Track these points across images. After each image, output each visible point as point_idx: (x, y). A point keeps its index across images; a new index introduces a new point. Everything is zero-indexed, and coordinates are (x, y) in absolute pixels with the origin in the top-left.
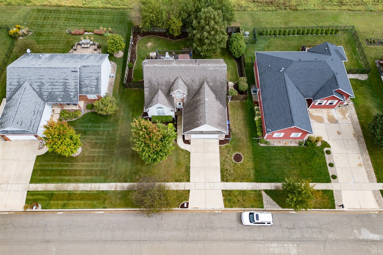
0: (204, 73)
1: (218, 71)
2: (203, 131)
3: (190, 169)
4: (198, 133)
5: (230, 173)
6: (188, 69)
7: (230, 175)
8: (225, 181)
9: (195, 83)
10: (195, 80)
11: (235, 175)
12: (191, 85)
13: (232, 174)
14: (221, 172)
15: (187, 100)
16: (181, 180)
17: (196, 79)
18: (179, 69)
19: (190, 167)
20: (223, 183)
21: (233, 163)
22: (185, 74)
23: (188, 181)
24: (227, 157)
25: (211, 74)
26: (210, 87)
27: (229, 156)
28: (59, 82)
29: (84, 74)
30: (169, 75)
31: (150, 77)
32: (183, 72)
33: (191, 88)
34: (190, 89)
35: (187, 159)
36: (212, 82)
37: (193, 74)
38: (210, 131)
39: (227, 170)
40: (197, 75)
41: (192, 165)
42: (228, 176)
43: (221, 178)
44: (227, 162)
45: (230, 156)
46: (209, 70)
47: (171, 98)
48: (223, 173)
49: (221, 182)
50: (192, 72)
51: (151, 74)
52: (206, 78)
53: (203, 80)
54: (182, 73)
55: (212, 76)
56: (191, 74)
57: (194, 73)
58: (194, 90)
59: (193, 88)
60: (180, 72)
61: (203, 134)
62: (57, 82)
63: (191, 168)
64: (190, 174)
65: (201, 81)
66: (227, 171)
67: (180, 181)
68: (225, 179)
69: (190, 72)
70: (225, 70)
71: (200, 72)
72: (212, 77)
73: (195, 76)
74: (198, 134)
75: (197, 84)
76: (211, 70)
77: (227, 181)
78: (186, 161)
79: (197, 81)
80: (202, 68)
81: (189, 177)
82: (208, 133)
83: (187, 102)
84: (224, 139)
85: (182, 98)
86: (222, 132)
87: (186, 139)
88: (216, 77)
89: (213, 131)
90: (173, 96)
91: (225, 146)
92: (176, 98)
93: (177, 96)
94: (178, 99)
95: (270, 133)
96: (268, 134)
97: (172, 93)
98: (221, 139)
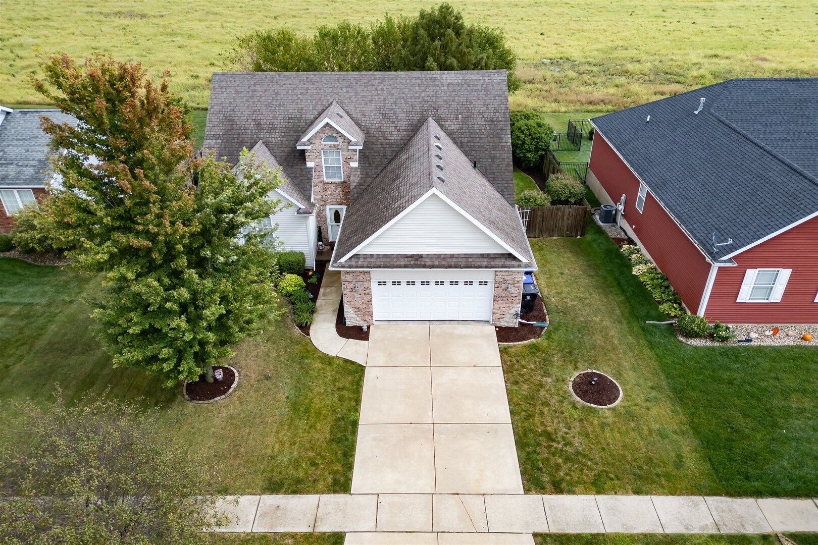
0: (424, 91)
1: (474, 86)
2: (420, 257)
3: (354, 432)
4: (402, 263)
5: (568, 449)
6: (369, 81)
7: (568, 459)
8: (549, 486)
9: (393, 123)
10: (395, 114)
11: (597, 458)
12: (379, 129)
13: (578, 453)
14: (521, 443)
15: (361, 179)
16: (298, 481)
17: (399, 111)
18: (338, 81)
19: (355, 424)
20: (535, 499)
21: (575, 407)
22: (357, 94)
23: (342, 485)
24: (541, 385)
25: (450, 95)
26: (451, 134)
27: (549, 380)
30: (298, 98)
31: (230, 104)
32: (351, 88)
33: (377, 139)
34: (373, 143)
35: (344, 393)
36: (457, 119)
37: (385, 94)
38: (452, 256)
39: (549, 436)
40: (400, 97)
41: (366, 414)
42: (558, 467)
43: (523, 473)
44: (547, 404)
45: (558, 380)
46: (442, 83)
47: (302, 170)
48: (530, 449)
49: (527, 491)
50: (382, 89)
51: (237, 95)
52: (434, 108)
53: (422, 113)
54: (348, 91)
55: (454, 100)
56: (378, 94)
57: (390, 92)
58: (390, 144)
59: (385, 138)
60: (342, 89)
61: (424, 266)
63: (361, 429)
64: (353, 456)
65: (416, 118)
66: (553, 441)
67: (296, 487)
68: (545, 478)
69: (376, 89)
70: (499, 83)
71: (410, 90)
72: (454, 105)
73: (395, 102)
74: (400, 267)
75: (403, 125)
76: (450, 84)
77: (558, 488)
78: (341, 399)
79: (402, 116)
80: (419, 78)
81: (350, 467)
82: (443, 263)
83: (360, 184)
84: (517, 326)
85: (344, 178)
86: (510, 256)
87: (349, 323)
88: (471, 103)
89: (467, 256)
90: (310, 164)
91: (525, 346)
92: (319, 176)
93: (324, 165)
94: (328, 183)
95: (730, 260)
96: (722, 265)
97: (305, 139)
98: (503, 324)
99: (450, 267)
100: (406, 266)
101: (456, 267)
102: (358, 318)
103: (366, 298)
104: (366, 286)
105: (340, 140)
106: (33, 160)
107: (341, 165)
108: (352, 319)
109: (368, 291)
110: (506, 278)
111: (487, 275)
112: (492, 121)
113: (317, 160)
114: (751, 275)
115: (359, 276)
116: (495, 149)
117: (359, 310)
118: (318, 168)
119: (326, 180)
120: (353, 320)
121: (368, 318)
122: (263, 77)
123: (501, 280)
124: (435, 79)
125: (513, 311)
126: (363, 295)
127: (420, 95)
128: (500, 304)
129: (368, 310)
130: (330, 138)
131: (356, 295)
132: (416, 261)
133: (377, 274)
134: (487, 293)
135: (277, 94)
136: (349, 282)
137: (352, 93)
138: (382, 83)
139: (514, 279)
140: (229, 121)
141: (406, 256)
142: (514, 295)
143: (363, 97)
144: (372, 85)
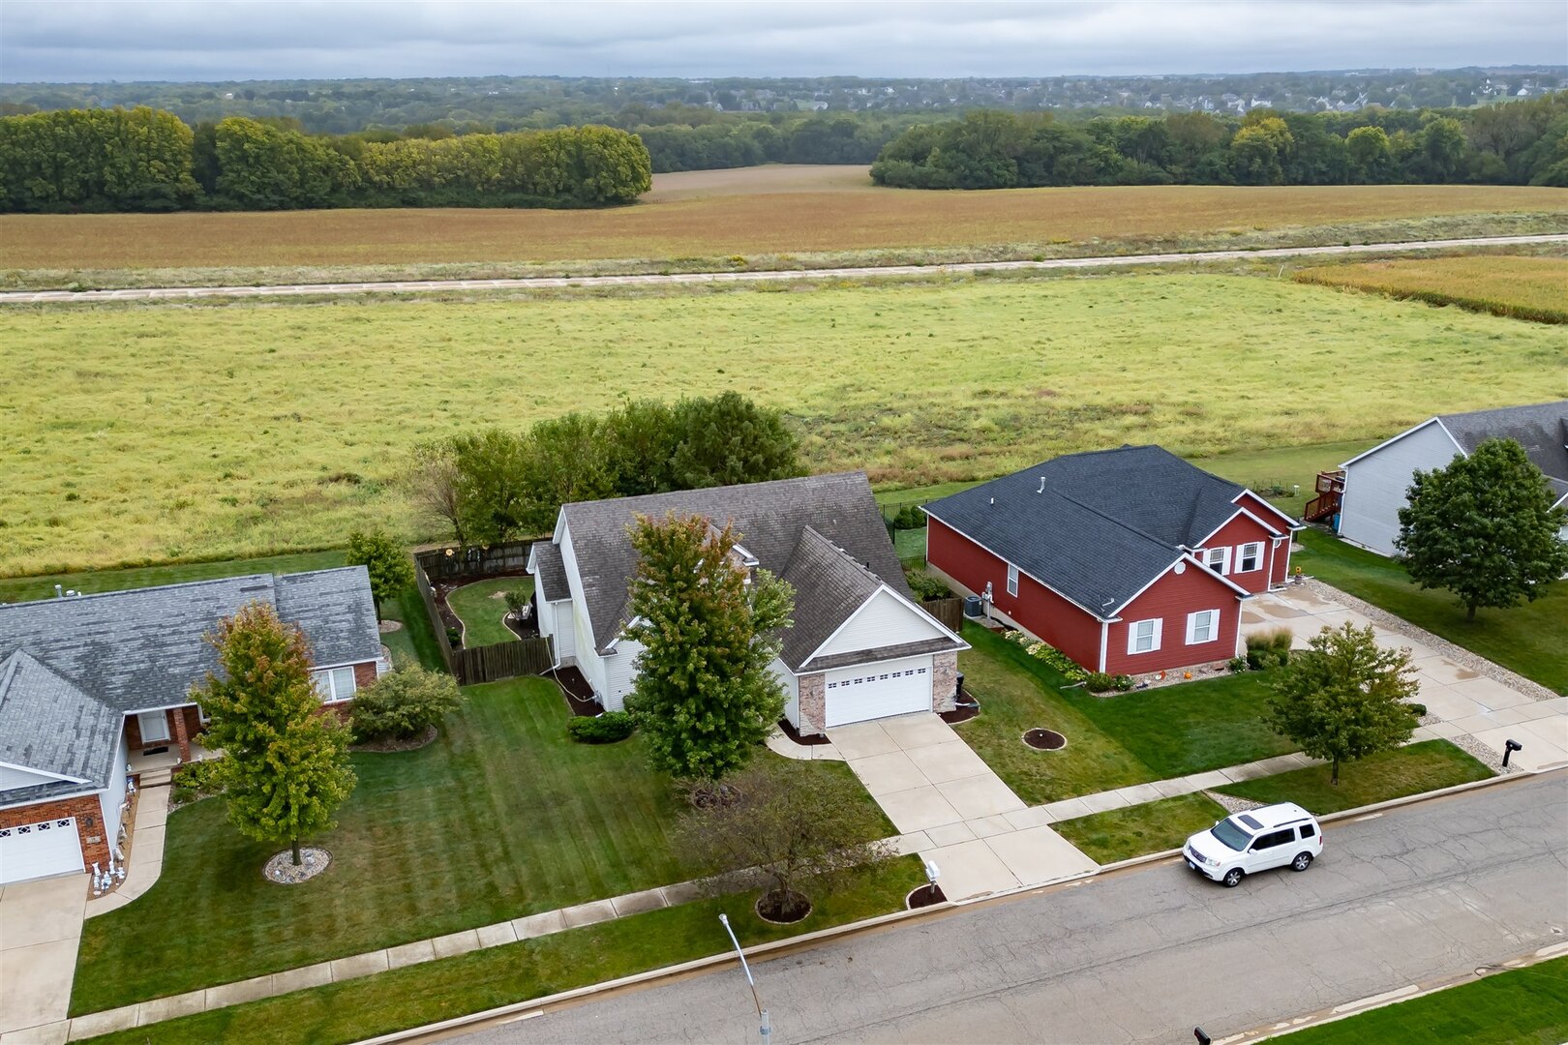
0: (791, 500)
1: (838, 490)
2: (869, 652)
3: (873, 802)
4: (855, 660)
5: (1044, 778)
6: (732, 495)
7: (1049, 784)
8: (1043, 801)
9: (772, 535)
10: (770, 526)
11: (1068, 778)
12: (759, 543)
13: (1053, 779)
17: (772, 523)
18: (700, 498)
19: (870, 798)
20: (1038, 808)
21: (1035, 754)
22: (724, 510)
24: (1000, 745)
25: (817, 502)
26: (831, 538)
27: (1005, 741)
28: (182, 633)
29: (290, 602)
31: (594, 536)
32: (719, 506)
33: (761, 553)
36: (833, 524)
37: (753, 507)
38: (897, 647)
39: (1026, 774)
40: (769, 509)
43: (1021, 798)
44: (1012, 756)
45: (1012, 740)
46: (807, 490)
49: (1030, 806)
50: (748, 501)
51: (598, 525)
52: (808, 516)
53: (796, 521)
55: (823, 507)
56: (746, 508)
57: (757, 505)
58: (776, 557)
59: (769, 551)
61: (876, 659)
62: (174, 633)
63: (878, 800)
65: (793, 527)
66: (1031, 776)
69: (742, 503)
70: (861, 484)
71: (777, 500)
72: (825, 510)
73: (766, 514)
74: (855, 663)
75: (782, 536)
79: (777, 527)
80: (782, 487)
82: (892, 654)
84: (955, 709)
86: (947, 639)
87: (803, 735)
88: (841, 506)
89: (910, 645)
91: (971, 722)
95: (1116, 617)
96: (1112, 621)
98: (943, 709)
99: (899, 656)
100: (860, 662)
101: (904, 655)
102: (812, 726)
103: (820, 703)
104: (821, 690)
106: (342, 631)
108: (803, 729)
109: (821, 695)
110: (943, 661)
111: (925, 661)
112: (867, 522)
114: (1133, 627)
115: (816, 678)
116: (878, 549)
117: (813, 717)
120: (805, 730)
121: (823, 725)
122: (619, 504)
123: (939, 664)
124: (798, 487)
125: (949, 695)
126: (818, 700)
127: (788, 504)
128: (939, 689)
129: (822, 715)
131: (812, 701)
132: (867, 656)
133: (832, 675)
134: (927, 679)
136: (806, 688)
137: (719, 510)
138: (746, 496)
139: (950, 662)
140: (600, 554)
141: (858, 653)
142: (951, 678)
143: (732, 512)
144: (737, 499)
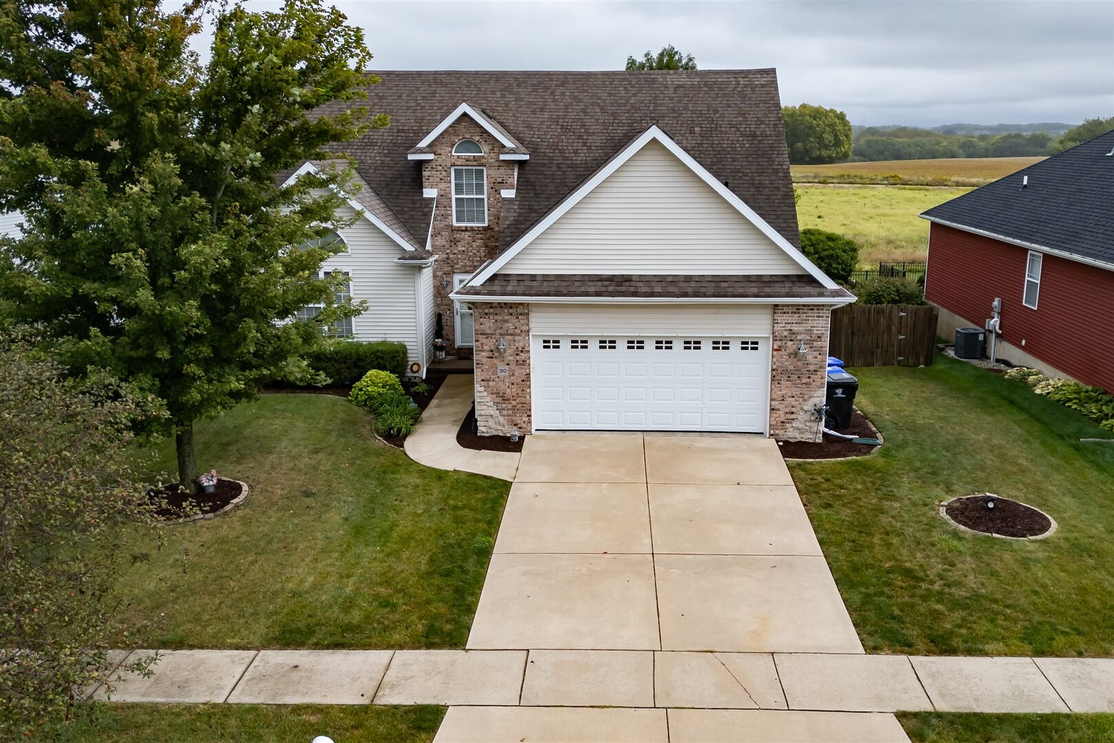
0: (635, 95)
1: (721, 89)
2: (626, 281)
9: (580, 137)
10: (583, 125)
12: (555, 146)
15: (520, 215)
22: (518, 99)
25: (680, 102)
30: (418, 104)
32: (511, 93)
33: (551, 159)
34: (543, 165)
36: (692, 132)
37: (568, 100)
40: (592, 104)
46: (666, 87)
47: (413, 202)
50: (563, 94)
53: (630, 125)
54: (503, 96)
55: (686, 108)
56: (555, 100)
57: (575, 98)
58: (574, 166)
59: (566, 158)
60: (493, 93)
65: (620, 131)
67: (343, 636)
69: (553, 93)
70: (763, 86)
71: (609, 94)
72: (687, 115)
73: (584, 111)
75: (595, 141)
76: (678, 86)
79: (596, 128)
83: (517, 222)
84: (819, 440)
85: (489, 221)
87: (484, 429)
88: (716, 111)
90: (430, 193)
92: (446, 216)
93: (454, 196)
94: (459, 230)
97: (424, 143)
98: (793, 435)
102: (501, 419)
103: (520, 372)
104: (521, 344)
105: (485, 148)
107: (485, 196)
108: (490, 421)
109: (523, 356)
110: (796, 328)
111: (757, 325)
112: (754, 136)
113: (443, 185)
115: (507, 321)
116: (761, 174)
117: (505, 400)
118: (443, 201)
119: (455, 224)
120: (491, 423)
121: (520, 420)
123: (786, 333)
124: (654, 81)
125: (809, 406)
126: (513, 366)
127: (628, 101)
128: (785, 388)
129: (523, 400)
130: (469, 144)
131: (501, 365)
132: (619, 286)
134: (759, 364)
135: (382, 98)
136: (487, 336)
137: (510, 98)
138: (563, 85)
139: (809, 332)
141: (600, 278)
142: (812, 368)
143: (529, 103)
144: (547, 88)
